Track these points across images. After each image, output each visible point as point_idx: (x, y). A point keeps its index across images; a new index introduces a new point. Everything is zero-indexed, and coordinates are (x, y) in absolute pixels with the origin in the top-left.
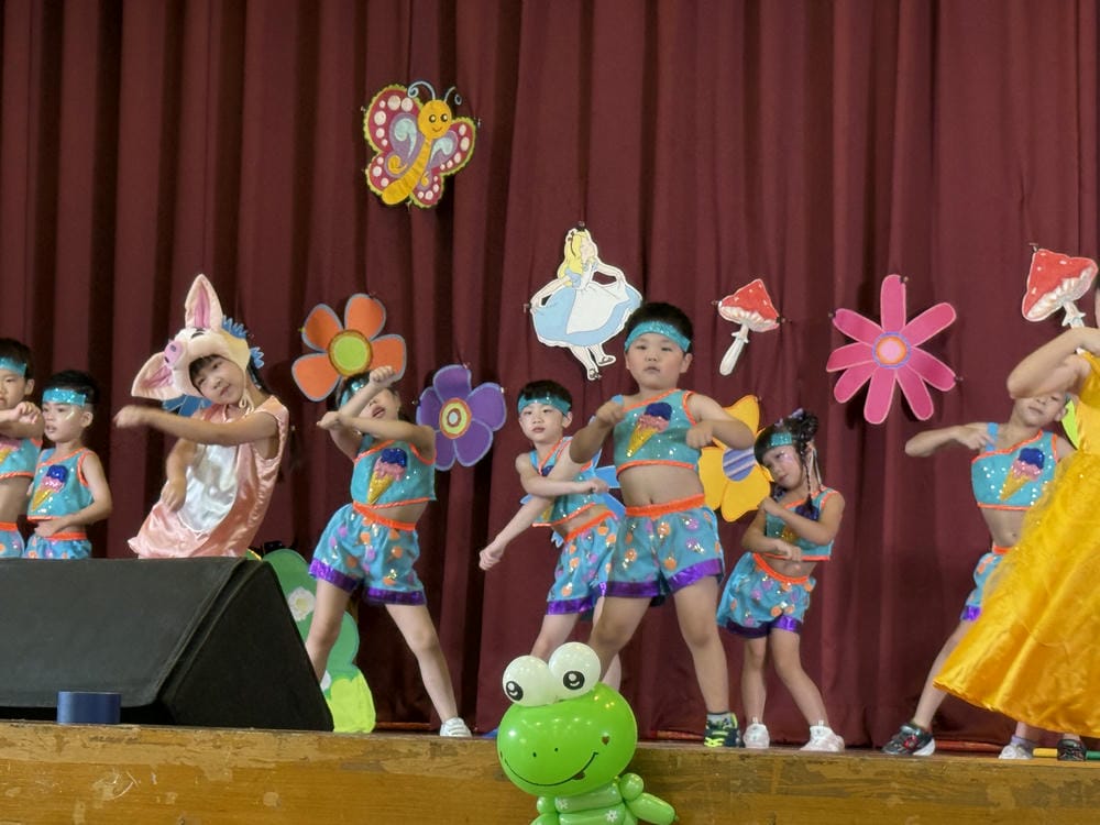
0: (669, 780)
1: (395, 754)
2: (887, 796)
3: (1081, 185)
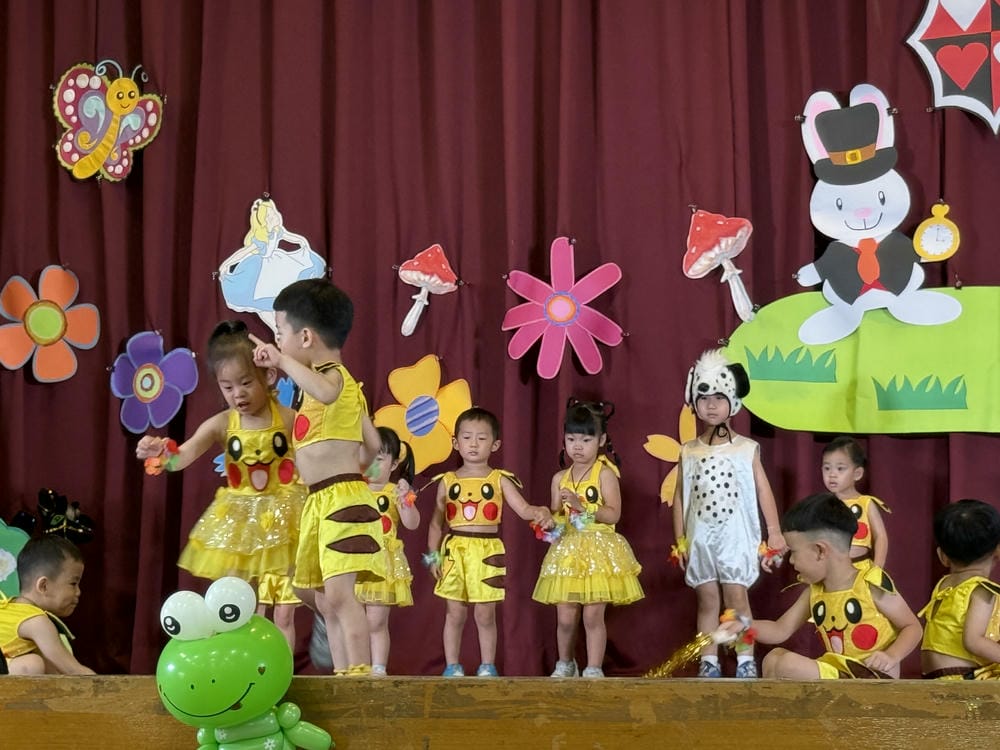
0: (326, 707)
1: (59, 693)
2: (535, 715)
3: (734, 150)
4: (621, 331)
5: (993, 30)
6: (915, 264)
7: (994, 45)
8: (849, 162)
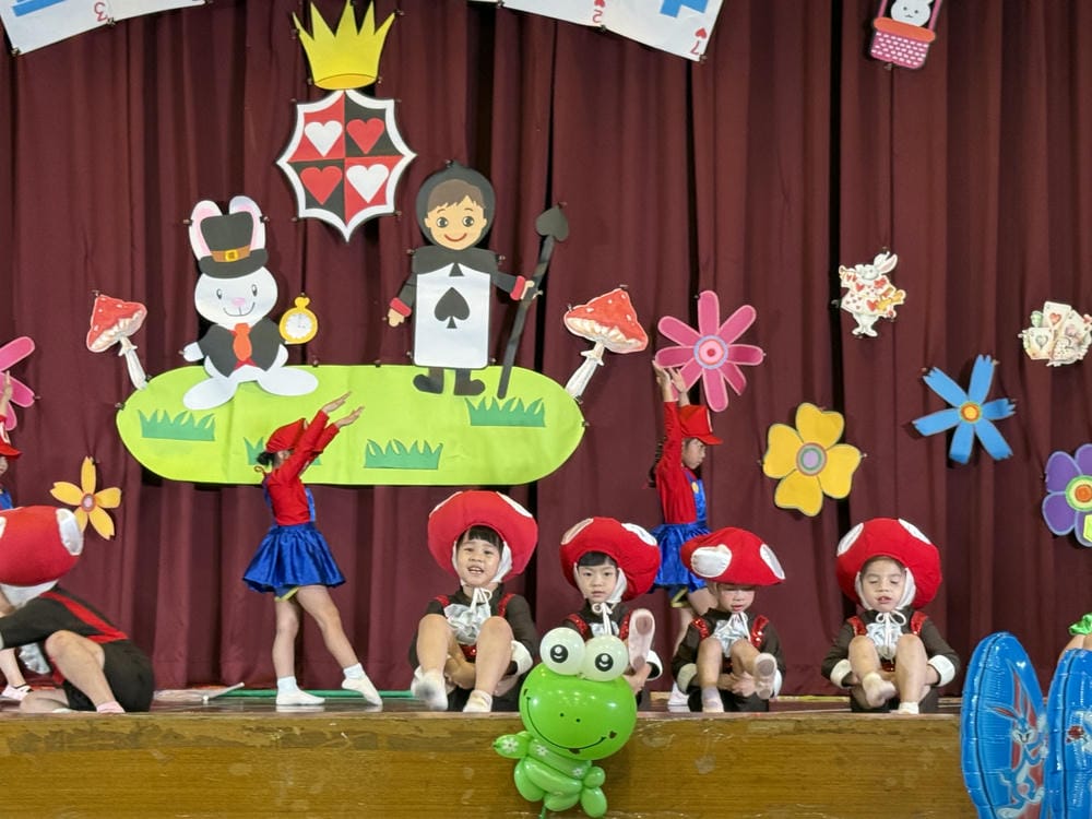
3: (132, 245)
4: (33, 394)
5: (347, 156)
6: (281, 347)
7: (348, 168)
8: (228, 259)
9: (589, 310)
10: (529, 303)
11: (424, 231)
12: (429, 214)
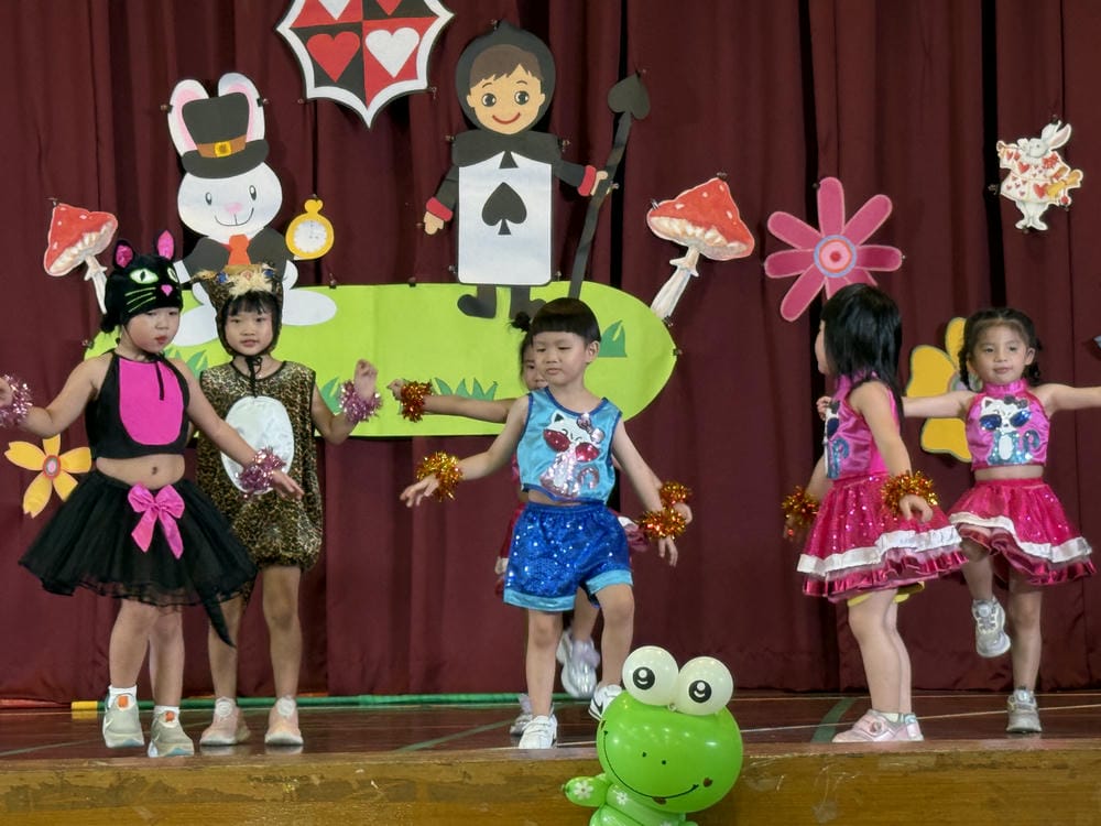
3: (97, 140)
5: (365, 19)
6: (288, 262)
7: (367, 34)
8: (219, 154)
9: (679, 206)
10: (602, 200)
11: (466, 111)
12: (472, 90)
